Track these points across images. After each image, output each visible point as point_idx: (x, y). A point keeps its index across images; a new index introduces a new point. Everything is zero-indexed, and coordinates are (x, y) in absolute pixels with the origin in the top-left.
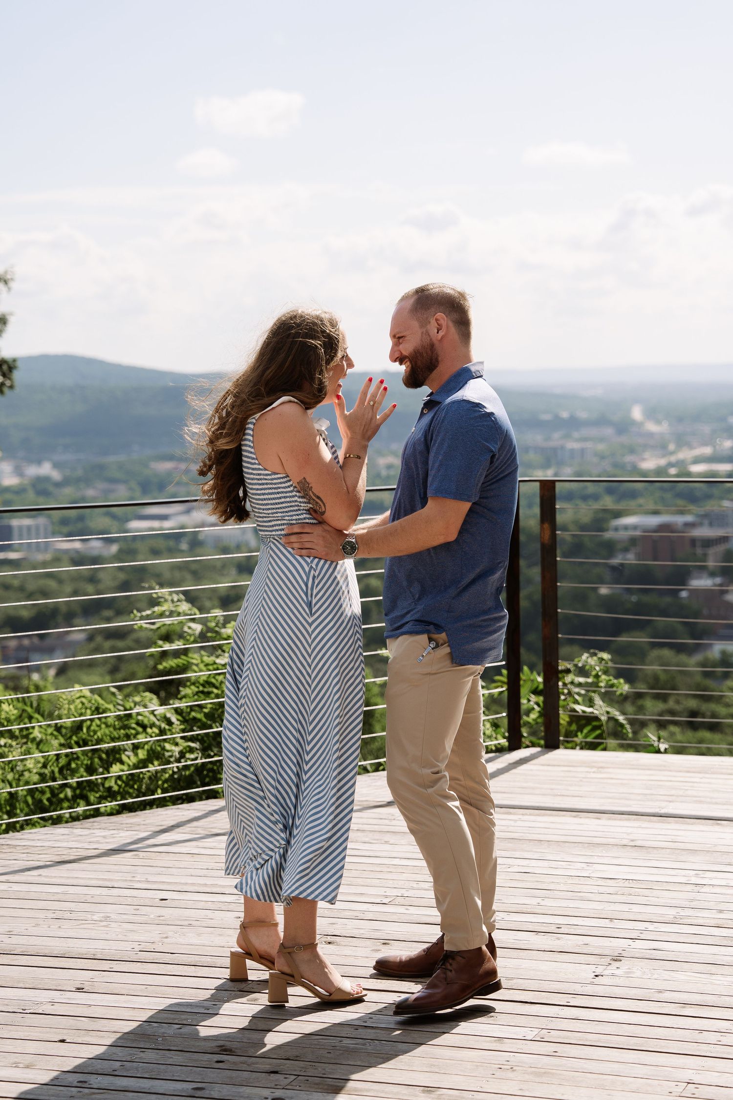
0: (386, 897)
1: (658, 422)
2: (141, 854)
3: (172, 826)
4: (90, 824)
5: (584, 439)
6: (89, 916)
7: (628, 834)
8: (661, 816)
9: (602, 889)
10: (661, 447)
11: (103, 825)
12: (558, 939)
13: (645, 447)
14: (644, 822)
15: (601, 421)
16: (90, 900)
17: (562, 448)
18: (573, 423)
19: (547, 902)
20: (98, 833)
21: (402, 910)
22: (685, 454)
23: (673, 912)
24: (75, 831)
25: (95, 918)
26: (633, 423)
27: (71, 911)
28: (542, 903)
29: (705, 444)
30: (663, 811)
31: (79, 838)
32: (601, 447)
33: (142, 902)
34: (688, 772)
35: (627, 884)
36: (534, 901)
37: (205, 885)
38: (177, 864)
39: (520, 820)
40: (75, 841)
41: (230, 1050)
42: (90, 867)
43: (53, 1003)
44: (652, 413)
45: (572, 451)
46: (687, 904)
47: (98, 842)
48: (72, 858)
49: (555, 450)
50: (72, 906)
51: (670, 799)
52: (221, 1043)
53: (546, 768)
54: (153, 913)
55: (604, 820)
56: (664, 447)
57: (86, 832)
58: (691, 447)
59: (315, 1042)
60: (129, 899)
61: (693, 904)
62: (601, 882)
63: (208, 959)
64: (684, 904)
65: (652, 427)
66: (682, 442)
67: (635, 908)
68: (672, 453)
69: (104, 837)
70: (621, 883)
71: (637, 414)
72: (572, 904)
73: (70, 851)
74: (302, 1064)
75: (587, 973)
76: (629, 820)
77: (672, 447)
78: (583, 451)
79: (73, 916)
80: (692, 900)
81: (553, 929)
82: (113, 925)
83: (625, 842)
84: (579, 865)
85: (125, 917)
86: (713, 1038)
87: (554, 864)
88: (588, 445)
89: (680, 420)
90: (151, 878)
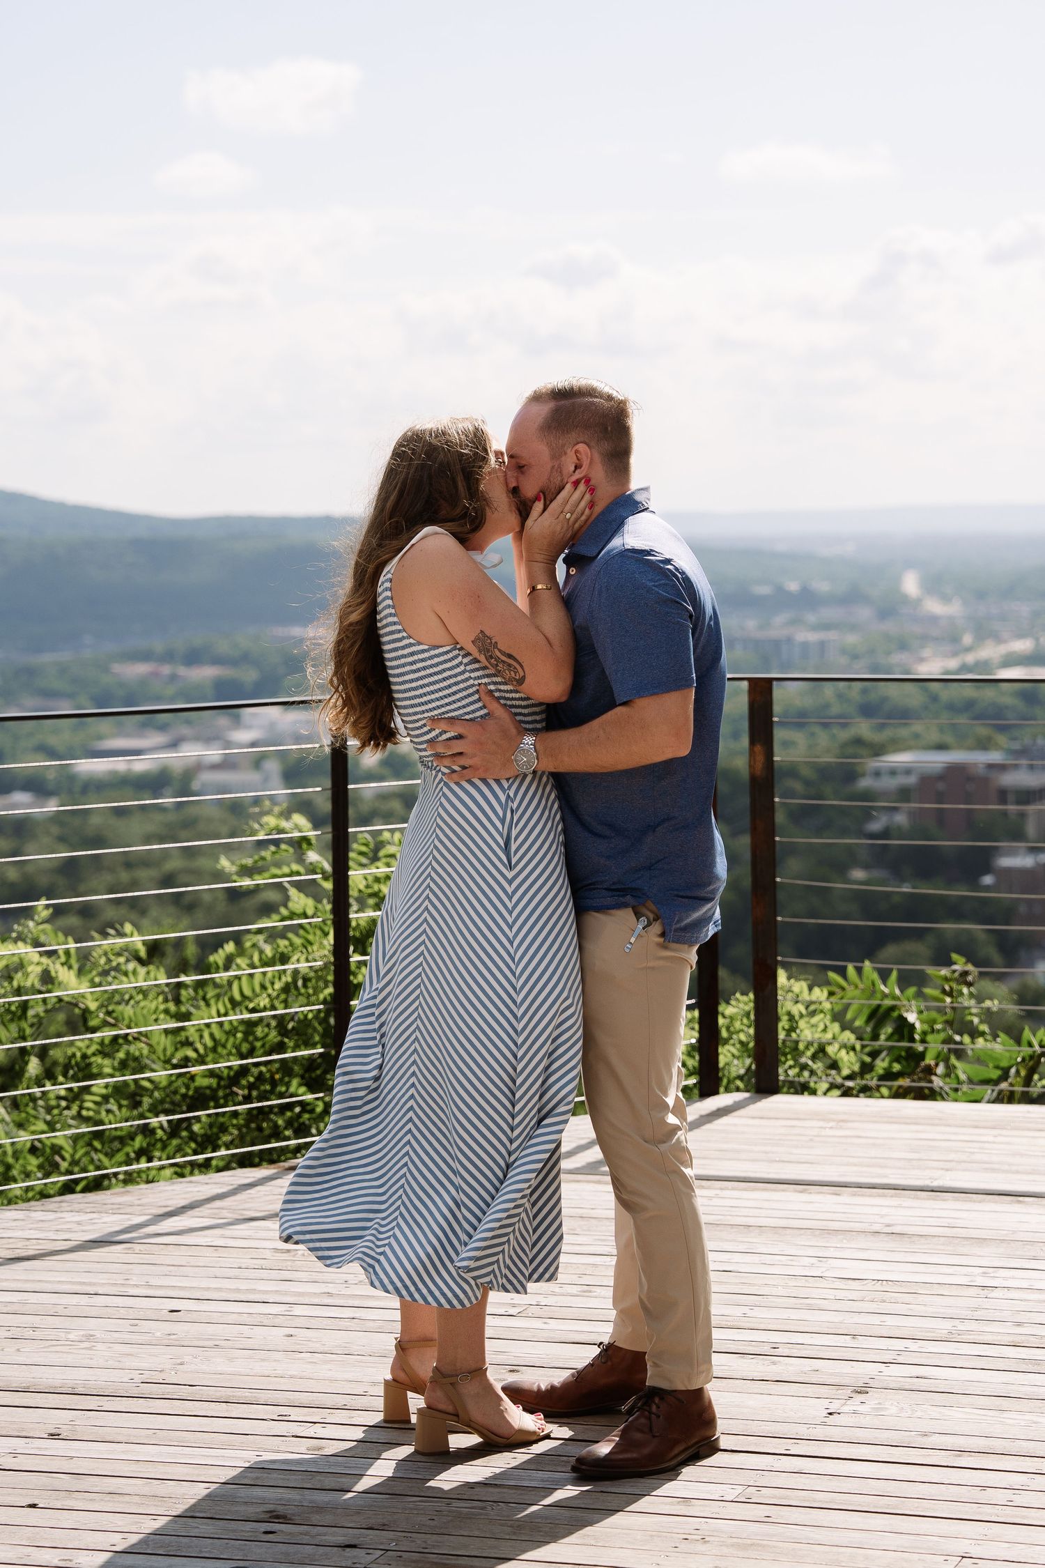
0: (514, 1306)
1: (946, 599)
2: (137, 1247)
3: (183, 1207)
4: (57, 1205)
5: (826, 626)
6: (62, 1335)
7: (882, 1216)
8: (933, 1191)
9: (840, 1294)
10: (950, 639)
11: (76, 1206)
12: (774, 1363)
13: (925, 639)
14: (907, 1200)
15: (852, 597)
16: (61, 1310)
17: (789, 640)
18: (807, 599)
19: (757, 1313)
20: (69, 1217)
21: (538, 1324)
22: (990, 651)
23: (948, 1325)
24: (33, 1214)
25: (71, 1336)
26: (905, 599)
27: (34, 1328)
28: (750, 1313)
29: (1020, 636)
30: (935, 1184)
31: (40, 1225)
32: (851, 639)
33: (141, 1315)
34: (976, 1127)
35: (878, 1286)
36: (738, 1311)
37: (238, 1290)
38: (193, 1261)
39: (717, 1196)
40: (36, 1229)
41: (284, 1517)
42: (59, 1266)
43: (15, 1455)
44: (934, 584)
45: (805, 646)
46: (969, 1314)
47: (69, 1230)
48: (31, 1253)
49: (776, 643)
50: (36, 1321)
51: (948, 1165)
52: (271, 1507)
53: (757, 1122)
54: (160, 1329)
55: (846, 1197)
56: (955, 639)
57: (51, 1216)
58: (999, 640)
59: (411, 1505)
60: (122, 1311)
61: (977, 1315)
62: (839, 1284)
63: (247, 1393)
64: (964, 1314)
65: (934, 607)
66: (984, 632)
67: (890, 1320)
68: (968, 649)
69: (79, 1223)
70: (870, 1286)
71: (911, 585)
72: (794, 1314)
73: (28, 1243)
74: (390, 1535)
75: (816, 1409)
76: (884, 1196)
77: (967, 639)
78: (822, 645)
79: (38, 1334)
80: (976, 1309)
81: (766, 1349)
82: (99, 1346)
83: (876, 1228)
84: (807, 1261)
85: (116, 1335)
86: (1001, 1497)
87: (768, 1259)
88: (832, 635)
89: (981, 595)
90: (154, 1282)
